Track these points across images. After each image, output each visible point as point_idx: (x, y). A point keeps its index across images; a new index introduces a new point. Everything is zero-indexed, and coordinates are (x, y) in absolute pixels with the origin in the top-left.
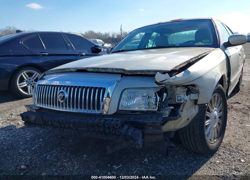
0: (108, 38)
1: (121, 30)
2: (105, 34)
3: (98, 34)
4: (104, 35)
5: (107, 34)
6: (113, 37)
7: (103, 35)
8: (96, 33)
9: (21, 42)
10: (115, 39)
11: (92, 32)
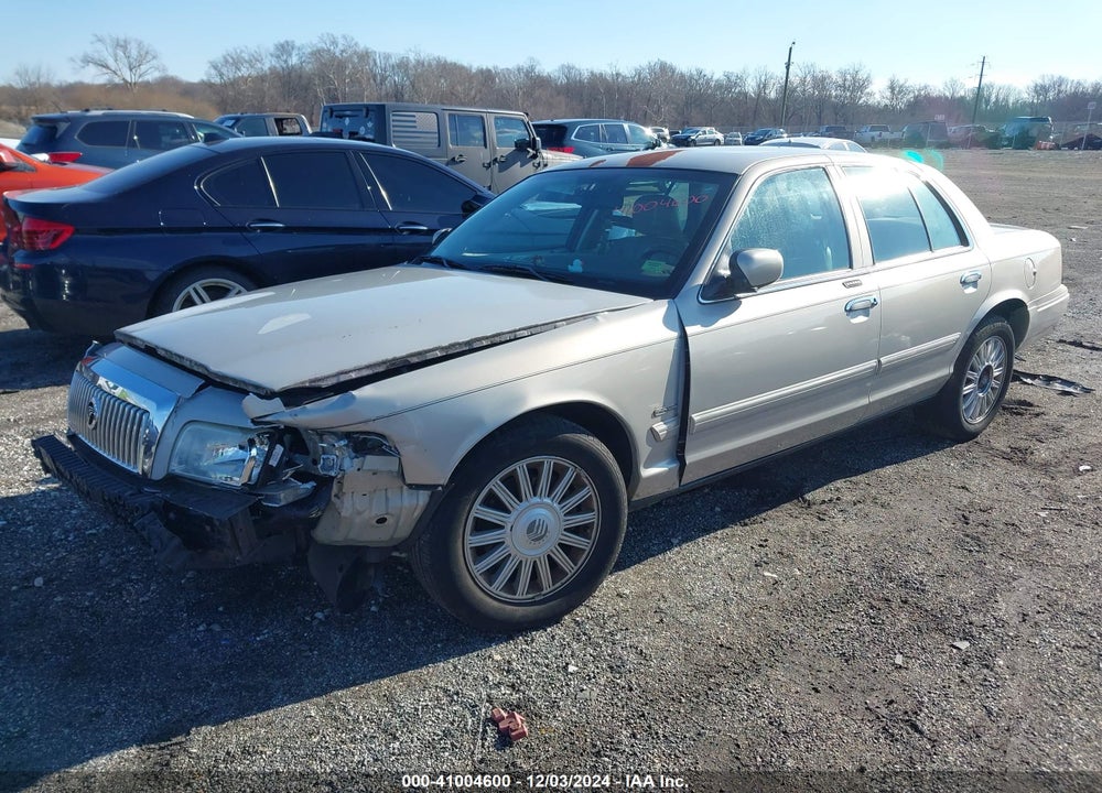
0: (734, 100)
1: (788, 68)
2: (723, 78)
3: (691, 77)
4: (719, 86)
5: (733, 78)
6: (759, 95)
7: (713, 84)
8: (682, 75)
9: (199, 185)
10: (767, 102)
11: (664, 69)
